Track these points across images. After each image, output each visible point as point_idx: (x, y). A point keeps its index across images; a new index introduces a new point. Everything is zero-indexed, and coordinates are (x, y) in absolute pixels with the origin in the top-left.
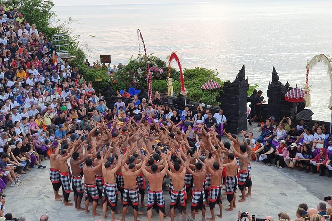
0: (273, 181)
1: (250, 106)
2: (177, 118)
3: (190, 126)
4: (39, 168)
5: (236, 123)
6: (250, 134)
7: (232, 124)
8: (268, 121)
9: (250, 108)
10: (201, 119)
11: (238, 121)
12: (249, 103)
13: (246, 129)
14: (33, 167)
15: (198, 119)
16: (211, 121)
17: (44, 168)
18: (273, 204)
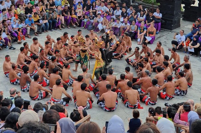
0: (198, 70)
1: (184, 7)
2: (125, 14)
3: (134, 21)
4: (10, 49)
5: (172, 21)
6: (181, 31)
7: (168, 22)
8: (197, 22)
9: (184, 10)
10: (143, 17)
11: (173, 20)
12: (183, 5)
13: (179, 26)
14: (6, 47)
15: (141, 16)
16: (152, 19)
17: (14, 49)
18: (196, 89)
